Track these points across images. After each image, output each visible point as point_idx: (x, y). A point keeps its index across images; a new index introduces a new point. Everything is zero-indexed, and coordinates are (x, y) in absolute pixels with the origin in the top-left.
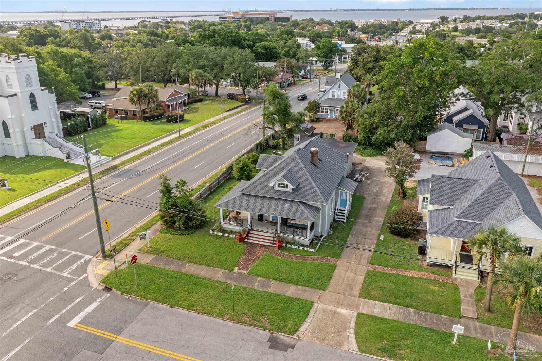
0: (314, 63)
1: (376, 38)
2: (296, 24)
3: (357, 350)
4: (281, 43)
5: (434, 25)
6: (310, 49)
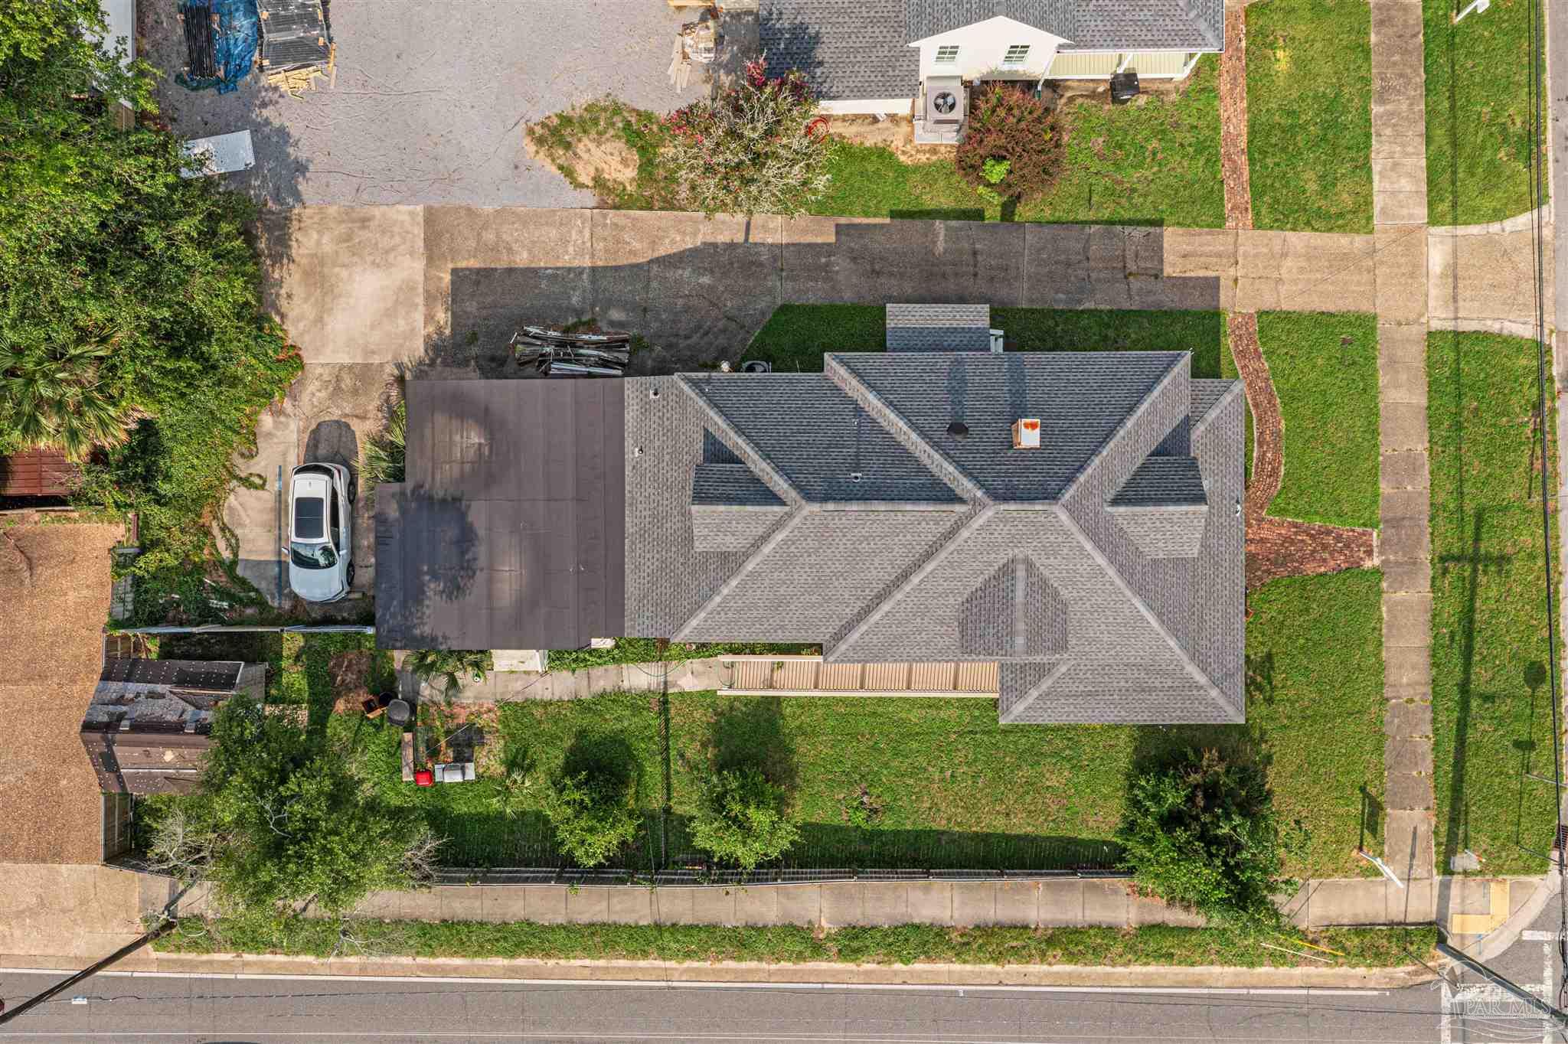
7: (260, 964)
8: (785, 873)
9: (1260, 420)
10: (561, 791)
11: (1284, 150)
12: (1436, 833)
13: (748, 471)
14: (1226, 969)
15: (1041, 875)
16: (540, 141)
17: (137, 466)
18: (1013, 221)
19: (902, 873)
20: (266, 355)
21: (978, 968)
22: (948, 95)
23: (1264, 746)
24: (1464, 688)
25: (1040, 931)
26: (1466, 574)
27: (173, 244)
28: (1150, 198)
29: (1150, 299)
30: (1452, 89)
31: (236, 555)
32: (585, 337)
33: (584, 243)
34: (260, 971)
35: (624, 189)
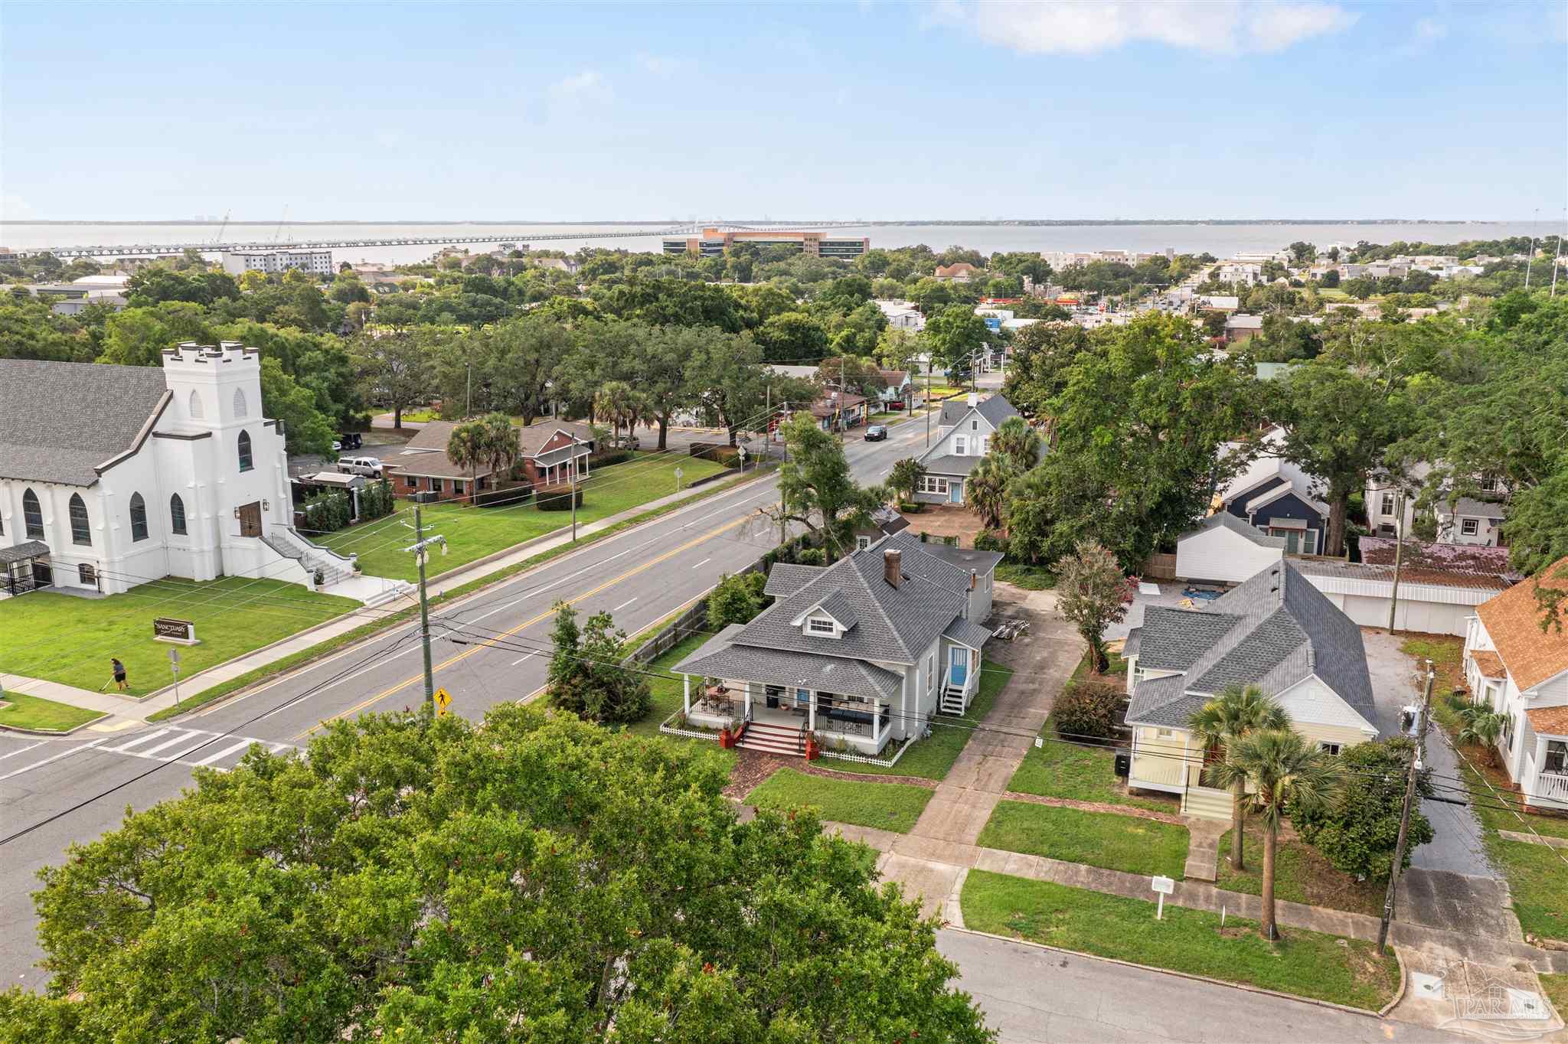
0: (924, 369)
1: (1104, 301)
2: (879, 263)
3: (963, 925)
4: (835, 317)
5: (1272, 270)
6: (911, 332)
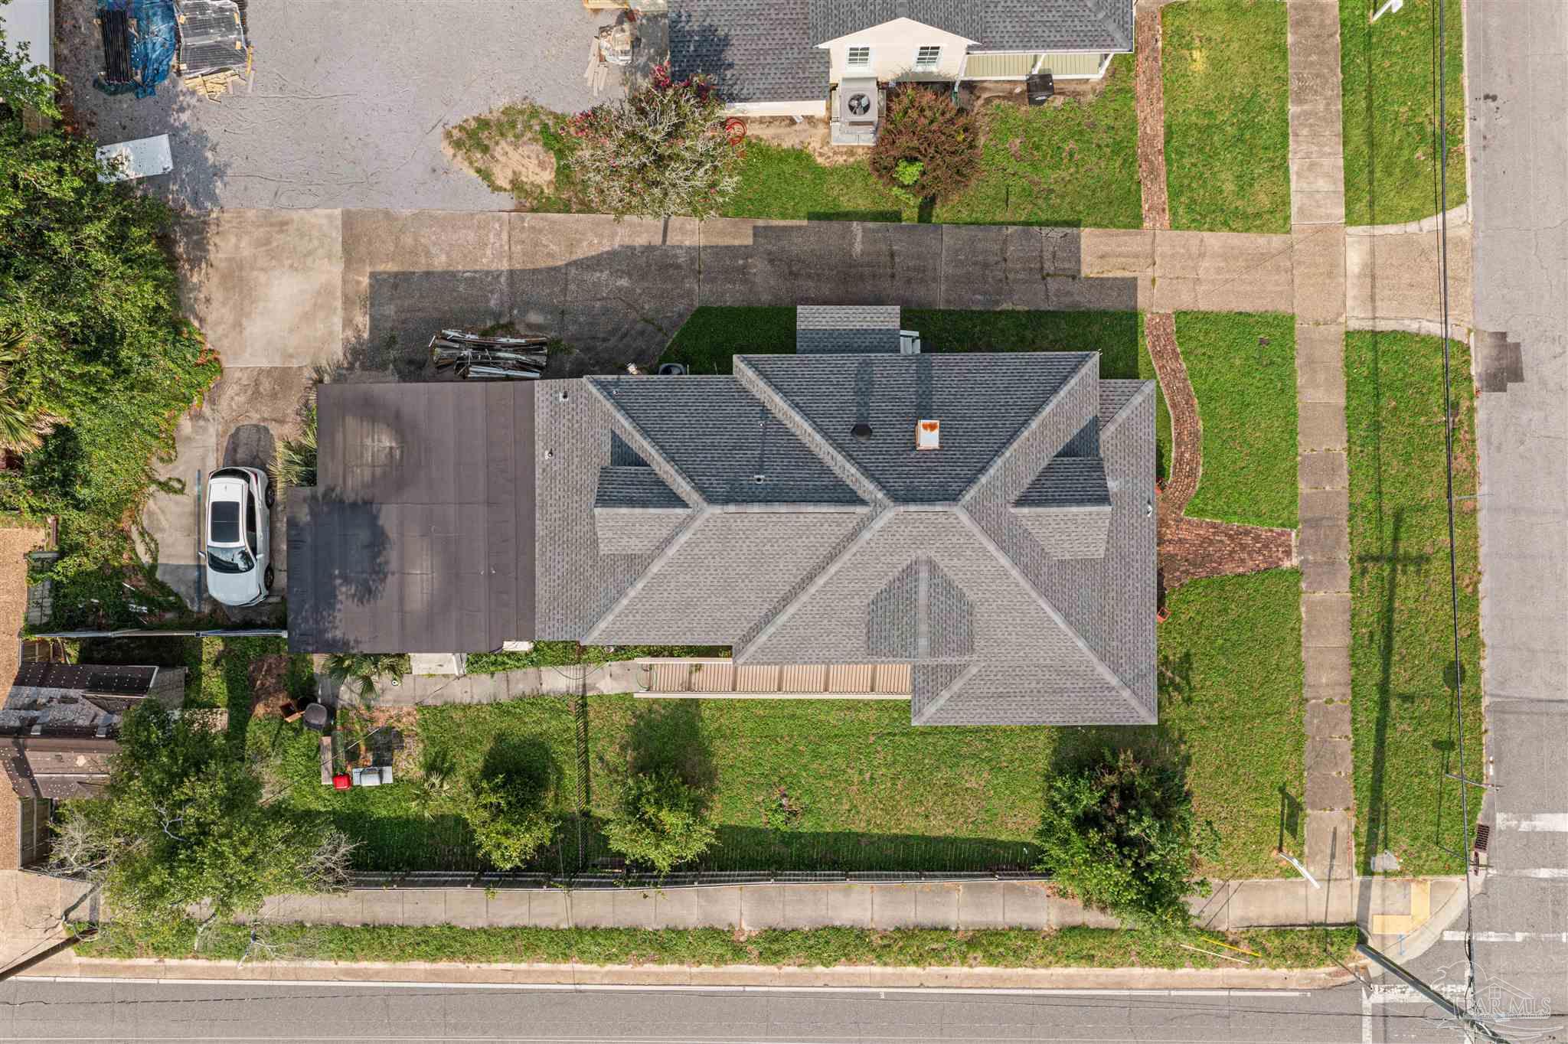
3: (1463, 206)
7: (182, 969)
8: (704, 876)
9: (1177, 421)
10: (478, 794)
11: (1201, 150)
12: (1356, 833)
13: (652, 473)
14: (1147, 970)
15: (960, 876)
16: (458, 144)
17: (54, 470)
18: (930, 222)
19: (820, 875)
20: (185, 359)
21: (900, 970)
22: (862, 97)
23: (1183, 747)
24: (1384, 688)
25: (960, 934)
26: (1385, 574)
27: (82, 249)
28: (1068, 200)
29: (1067, 300)
30: (1369, 90)
31: (155, 559)
32: (503, 340)
33: (501, 246)
34: (182, 976)
35: (542, 192)
